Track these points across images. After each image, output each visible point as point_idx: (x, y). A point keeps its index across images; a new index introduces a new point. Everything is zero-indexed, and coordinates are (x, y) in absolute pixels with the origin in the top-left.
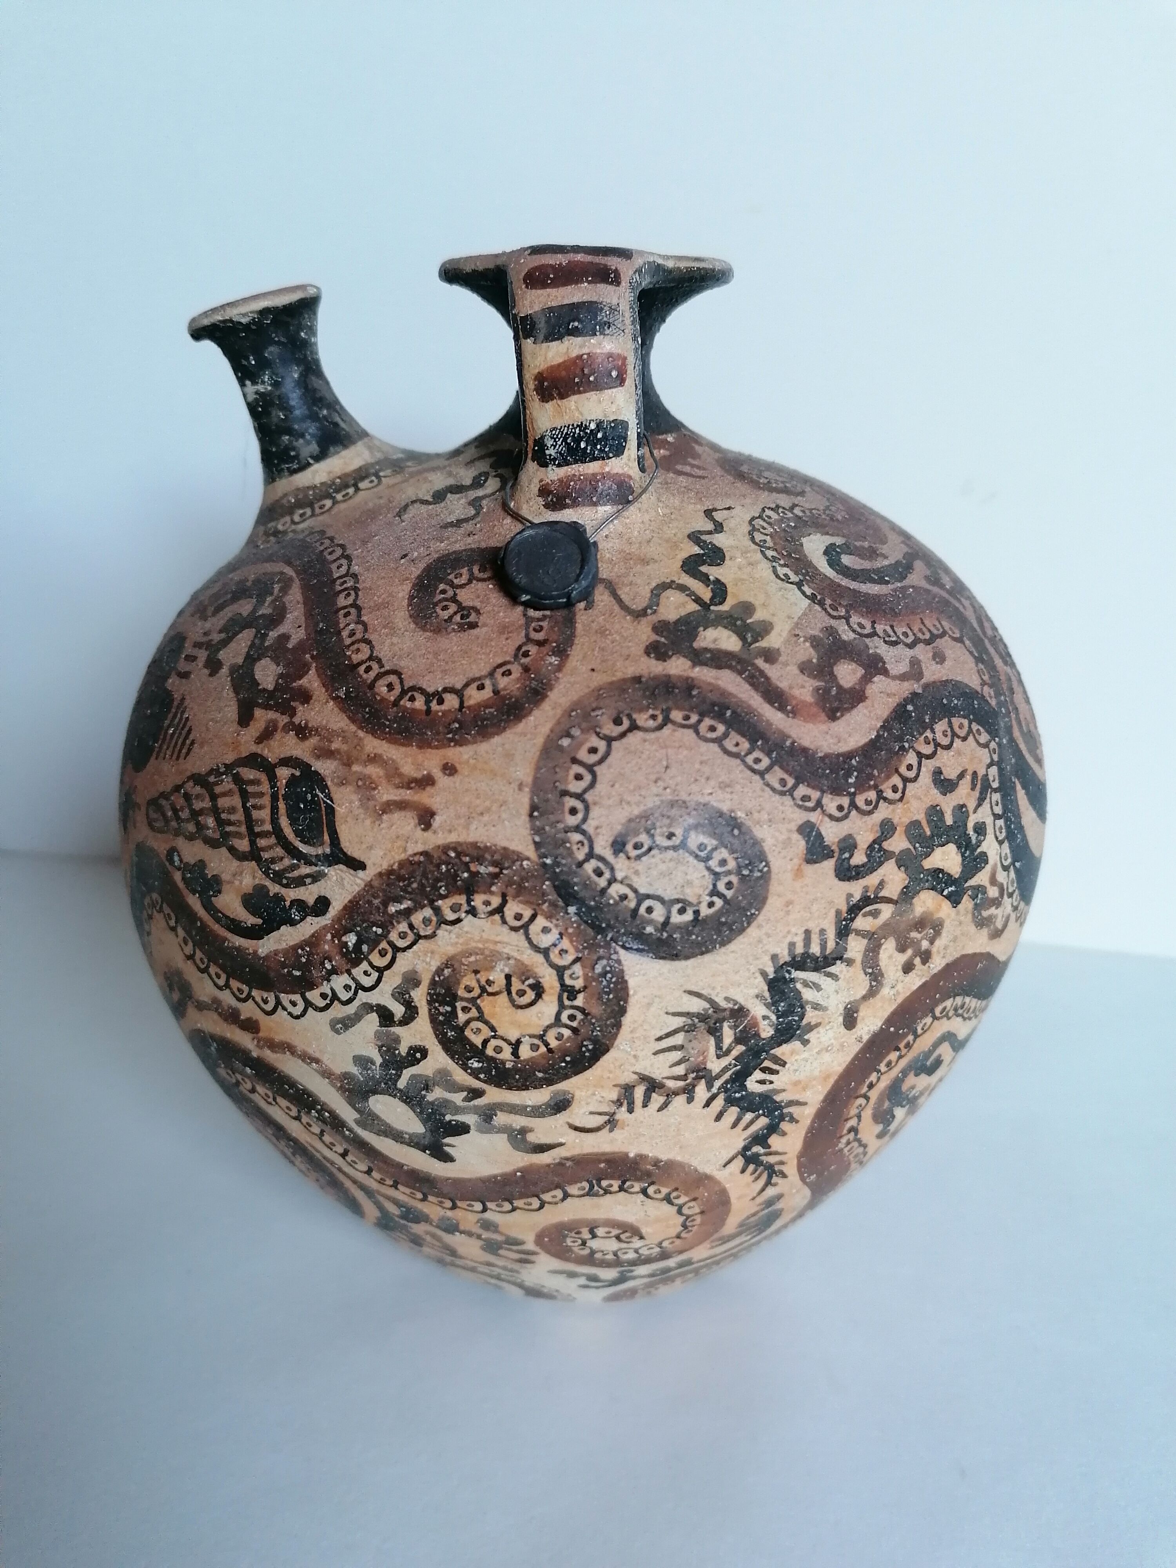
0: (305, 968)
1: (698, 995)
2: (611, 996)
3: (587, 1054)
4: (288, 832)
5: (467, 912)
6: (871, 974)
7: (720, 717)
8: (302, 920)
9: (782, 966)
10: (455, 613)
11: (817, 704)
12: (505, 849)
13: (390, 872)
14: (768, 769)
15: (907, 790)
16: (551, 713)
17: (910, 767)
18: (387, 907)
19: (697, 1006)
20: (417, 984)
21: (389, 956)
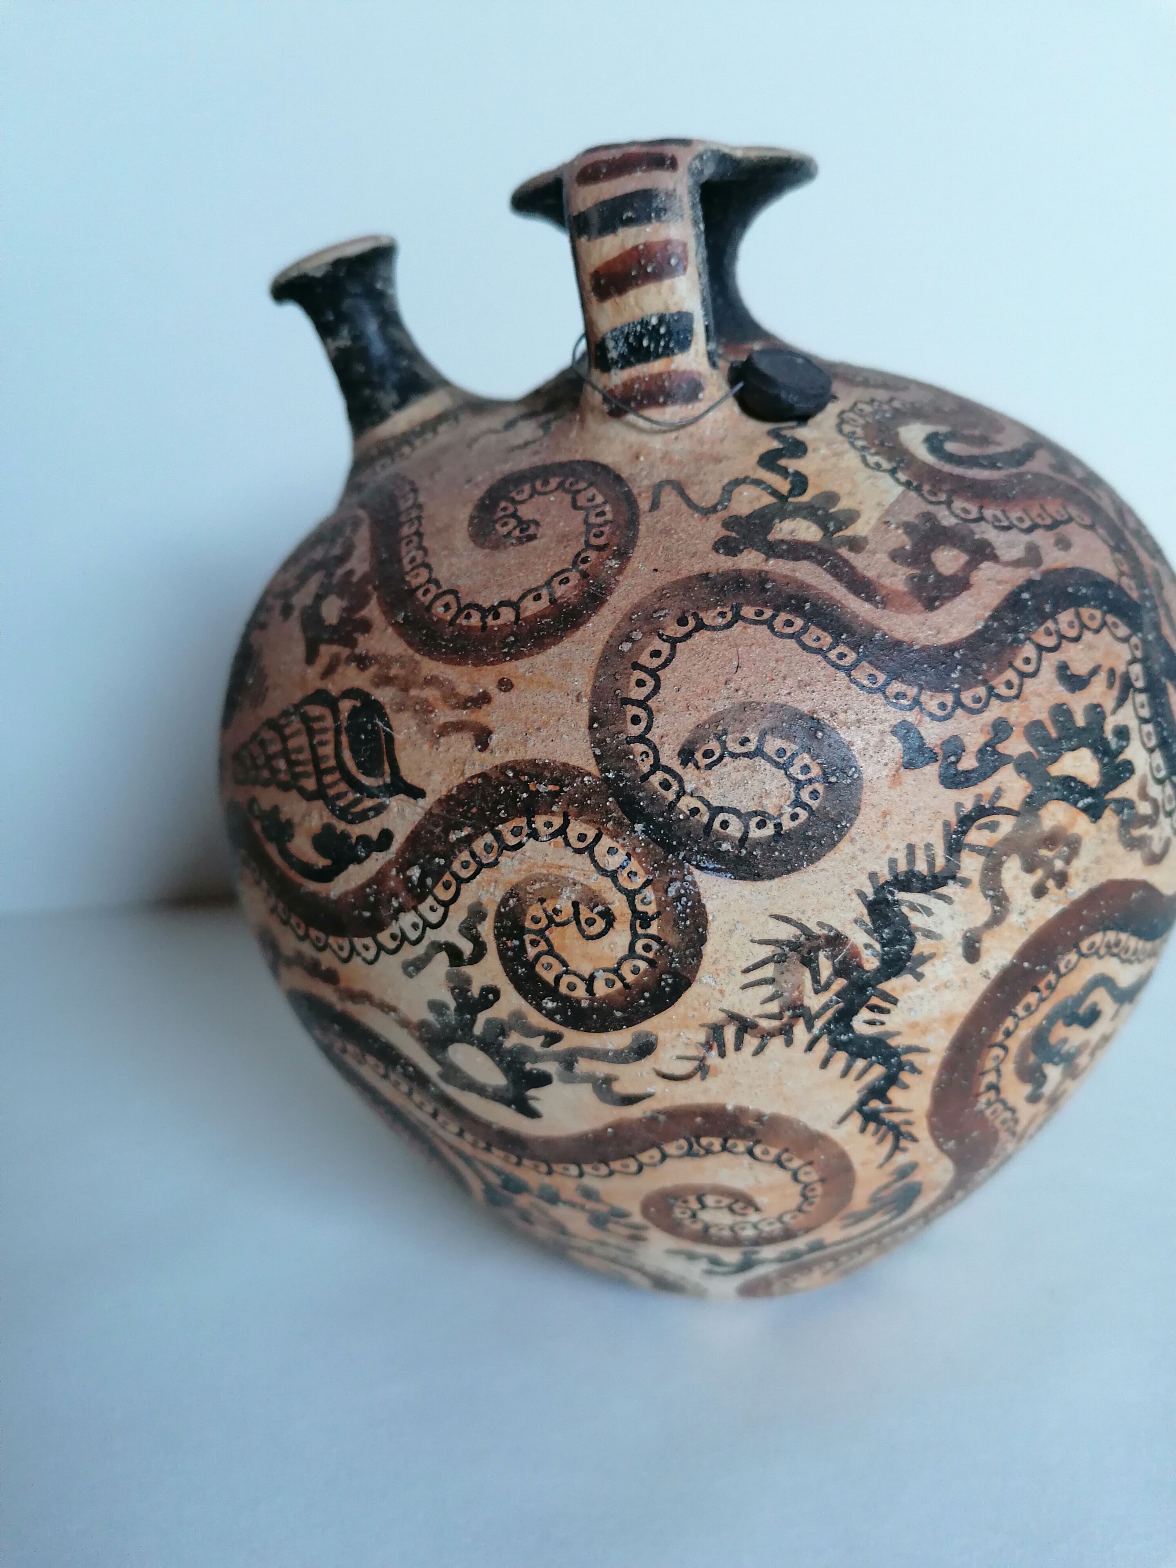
0: (374, 908)
1: (787, 920)
2: (688, 923)
3: (667, 989)
4: (351, 764)
5: (529, 836)
6: (992, 897)
7: (798, 610)
8: (367, 856)
9: (882, 887)
10: (515, 528)
11: (911, 593)
12: (564, 764)
13: (449, 797)
14: (854, 666)
15: (1024, 686)
16: (610, 618)
17: (1027, 661)
18: (448, 836)
19: (786, 932)
20: (483, 917)
21: (453, 889)
